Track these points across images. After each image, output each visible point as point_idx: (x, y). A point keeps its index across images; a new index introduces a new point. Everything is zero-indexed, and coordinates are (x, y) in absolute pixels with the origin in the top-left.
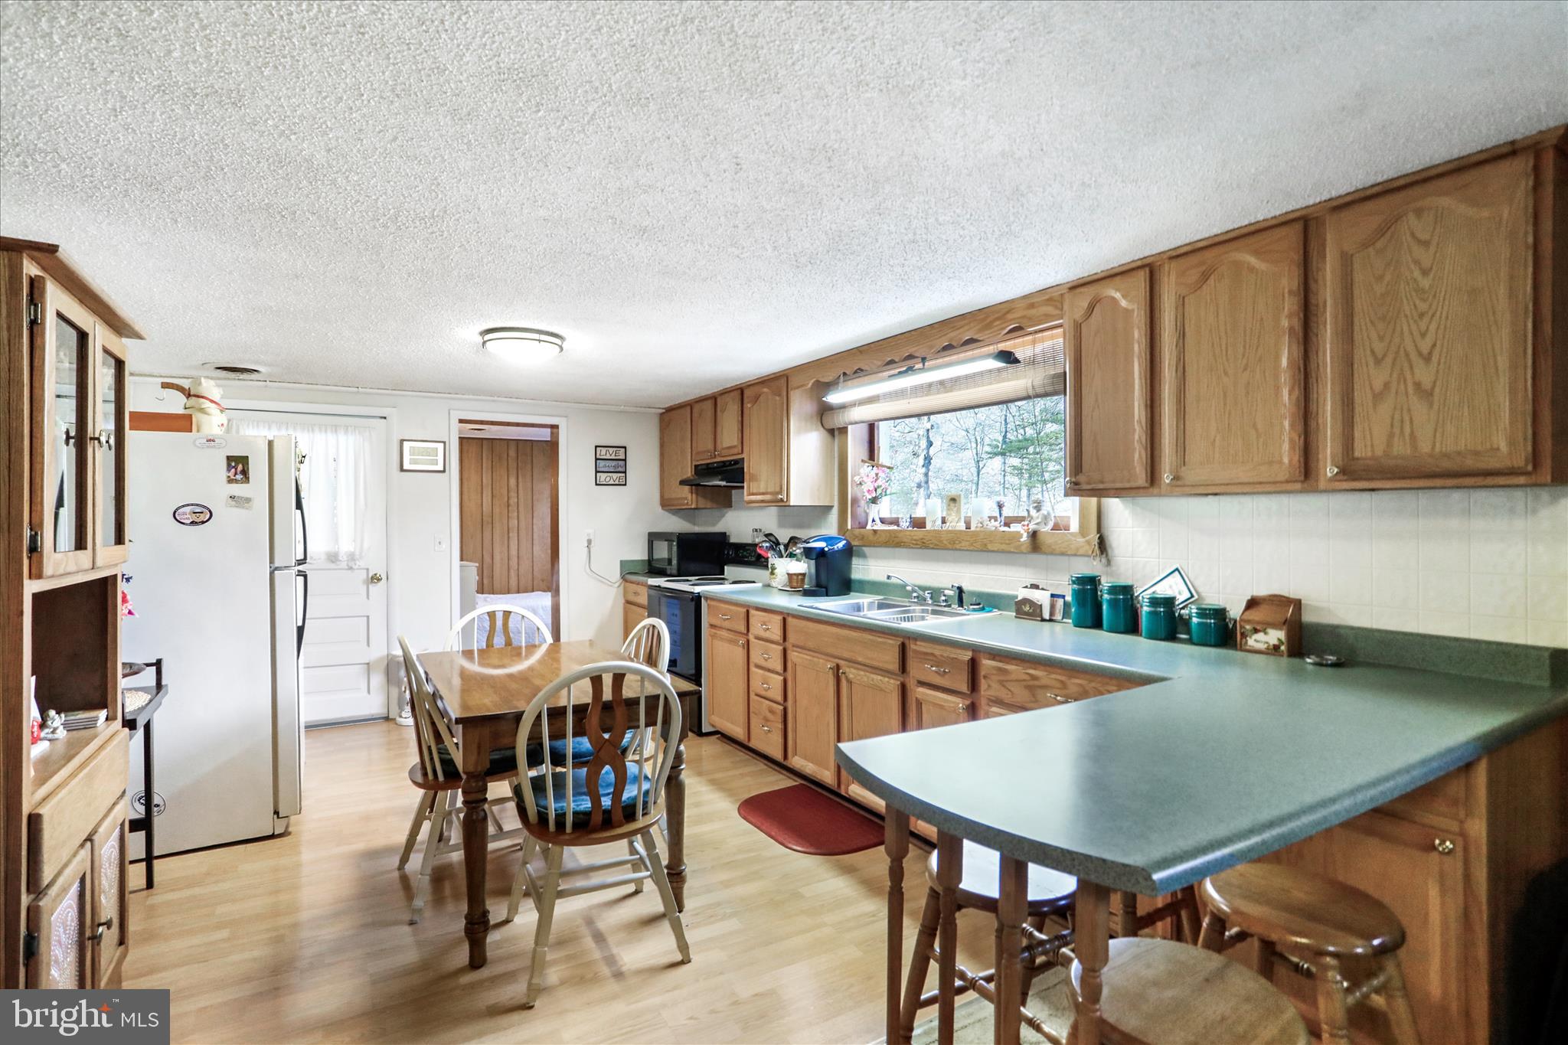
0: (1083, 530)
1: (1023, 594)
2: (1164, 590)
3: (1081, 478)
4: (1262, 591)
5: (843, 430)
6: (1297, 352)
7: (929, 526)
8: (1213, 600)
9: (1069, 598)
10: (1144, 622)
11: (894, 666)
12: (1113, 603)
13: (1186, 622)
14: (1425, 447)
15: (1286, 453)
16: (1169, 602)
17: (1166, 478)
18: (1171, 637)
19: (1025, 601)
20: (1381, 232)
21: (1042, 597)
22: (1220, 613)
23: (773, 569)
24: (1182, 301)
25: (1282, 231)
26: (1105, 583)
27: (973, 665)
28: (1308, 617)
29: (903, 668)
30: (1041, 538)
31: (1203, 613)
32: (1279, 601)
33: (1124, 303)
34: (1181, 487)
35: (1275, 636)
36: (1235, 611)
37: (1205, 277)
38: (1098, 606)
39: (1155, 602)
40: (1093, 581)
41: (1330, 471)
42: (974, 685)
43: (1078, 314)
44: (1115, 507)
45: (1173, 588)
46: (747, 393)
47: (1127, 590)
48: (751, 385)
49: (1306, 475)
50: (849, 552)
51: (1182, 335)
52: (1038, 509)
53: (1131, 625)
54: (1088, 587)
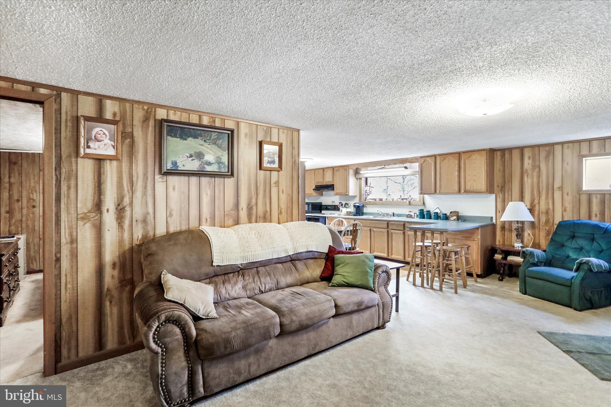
0: (420, 201)
1: (407, 213)
2: (435, 211)
3: (422, 191)
4: (452, 211)
5: (360, 179)
6: (458, 173)
7: (384, 200)
8: (444, 212)
9: (418, 214)
10: (433, 216)
11: (386, 227)
12: (427, 214)
13: (440, 217)
14: (475, 188)
15: (456, 188)
16: (437, 213)
17: (438, 192)
18: (437, 219)
19: (409, 215)
20: (469, 157)
21: (412, 214)
22: (446, 214)
23: (341, 211)
24: (440, 163)
25: (456, 154)
26: (425, 210)
27: (404, 225)
28: (460, 215)
29: (388, 227)
30: (411, 202)
31: (443, 214)
32: (455, 212)
33: (430, 161)
34: (440, 193)
35: (455, 217)
36: (448, 214)
37: (444, 159)
38: (424, 215)
39: (435, 213)
40: (423, 210)
41: (463, 191)
42: (404, 229)
43: (422, 162)
44: (426, 196)
45: (437, 211)
46: (335, 169)
47: (429, 211)
48: (336, 167)
49: (459, 191)
50: (363, 206)
51: (441, 168)
52: (410, 197)
53: (430, 218)
54: (422, 211)
